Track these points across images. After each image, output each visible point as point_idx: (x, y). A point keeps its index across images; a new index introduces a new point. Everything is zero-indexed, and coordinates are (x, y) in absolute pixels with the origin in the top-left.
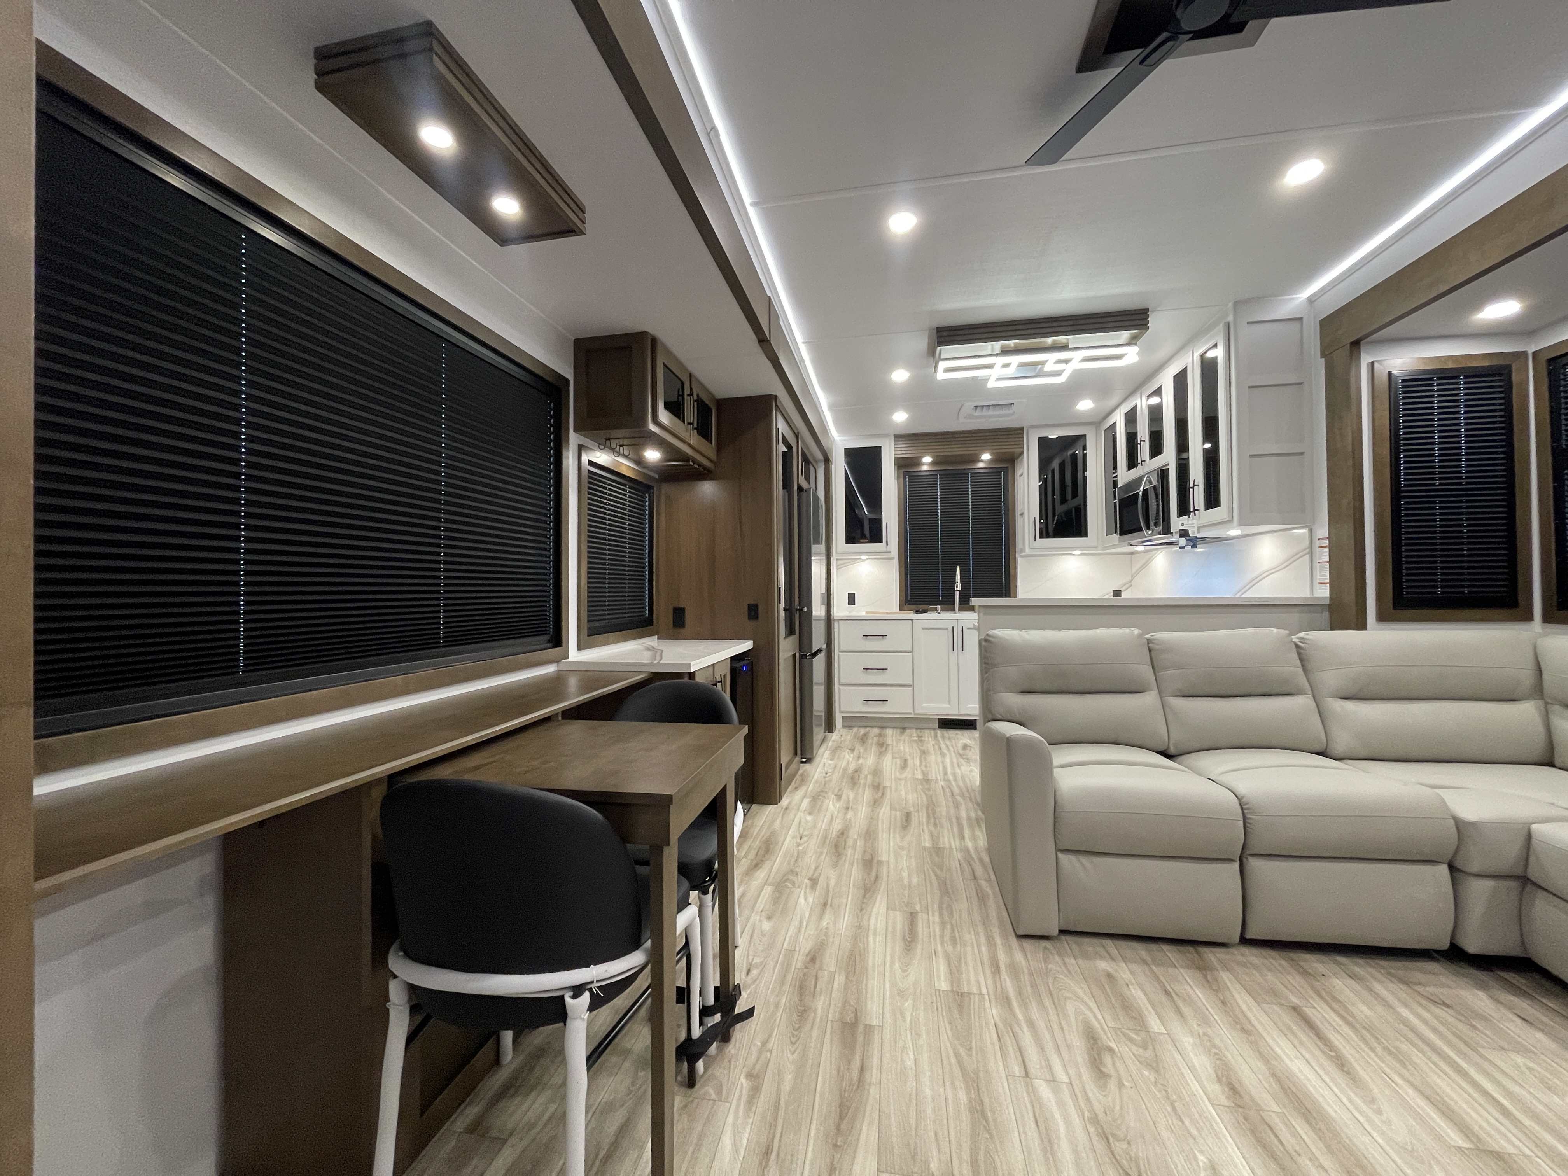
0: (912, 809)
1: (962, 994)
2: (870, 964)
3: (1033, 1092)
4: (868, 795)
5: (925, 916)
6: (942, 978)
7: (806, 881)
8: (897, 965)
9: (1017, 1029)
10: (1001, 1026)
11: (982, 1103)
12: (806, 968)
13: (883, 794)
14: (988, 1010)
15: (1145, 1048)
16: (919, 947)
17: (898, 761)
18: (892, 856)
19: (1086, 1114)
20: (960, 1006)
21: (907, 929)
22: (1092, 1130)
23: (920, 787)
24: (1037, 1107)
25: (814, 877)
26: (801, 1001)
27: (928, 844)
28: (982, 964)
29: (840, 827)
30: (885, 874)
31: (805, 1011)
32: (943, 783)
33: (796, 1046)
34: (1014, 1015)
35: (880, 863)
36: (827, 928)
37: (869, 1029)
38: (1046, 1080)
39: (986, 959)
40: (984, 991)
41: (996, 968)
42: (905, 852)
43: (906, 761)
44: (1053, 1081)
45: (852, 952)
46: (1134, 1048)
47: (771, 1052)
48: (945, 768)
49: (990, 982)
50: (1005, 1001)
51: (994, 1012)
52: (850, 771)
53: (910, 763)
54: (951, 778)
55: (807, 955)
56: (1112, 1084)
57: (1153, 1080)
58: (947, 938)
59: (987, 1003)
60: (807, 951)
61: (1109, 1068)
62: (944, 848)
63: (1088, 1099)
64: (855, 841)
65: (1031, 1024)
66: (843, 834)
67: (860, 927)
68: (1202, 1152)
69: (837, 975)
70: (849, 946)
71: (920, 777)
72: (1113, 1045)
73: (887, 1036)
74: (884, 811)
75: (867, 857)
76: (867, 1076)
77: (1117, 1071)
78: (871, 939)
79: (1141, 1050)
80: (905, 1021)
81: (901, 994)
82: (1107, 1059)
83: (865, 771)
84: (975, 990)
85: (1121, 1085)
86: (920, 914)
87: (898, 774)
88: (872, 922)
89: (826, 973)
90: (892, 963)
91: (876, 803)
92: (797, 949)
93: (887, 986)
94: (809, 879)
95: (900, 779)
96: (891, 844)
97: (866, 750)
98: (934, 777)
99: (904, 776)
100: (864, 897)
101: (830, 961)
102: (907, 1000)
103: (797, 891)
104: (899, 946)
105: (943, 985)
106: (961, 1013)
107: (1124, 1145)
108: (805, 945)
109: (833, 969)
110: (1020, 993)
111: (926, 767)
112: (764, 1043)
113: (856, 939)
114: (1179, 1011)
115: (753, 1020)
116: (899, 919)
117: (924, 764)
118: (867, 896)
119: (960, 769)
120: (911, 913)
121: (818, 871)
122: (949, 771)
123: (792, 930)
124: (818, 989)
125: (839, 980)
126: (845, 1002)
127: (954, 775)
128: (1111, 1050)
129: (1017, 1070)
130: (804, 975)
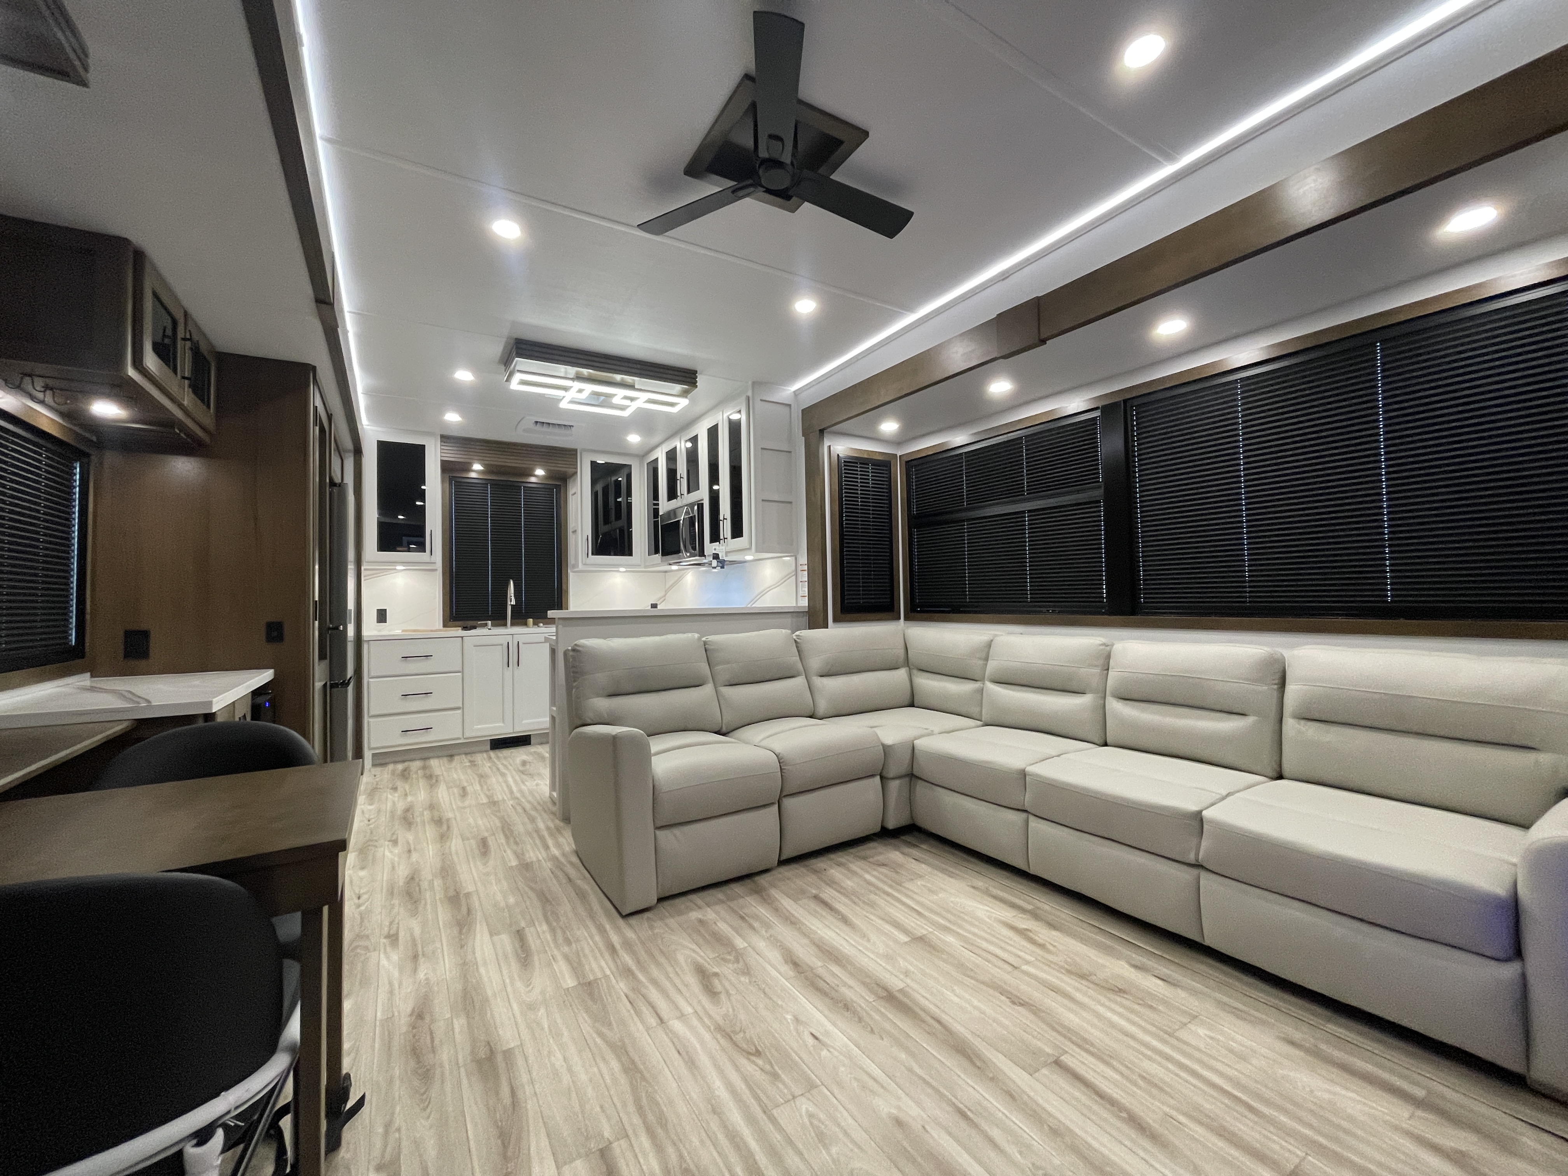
0: (486, 834)
1: (589, 983)
2: (489, 993)
3: (669, 1031)
4: (430, 832)
5: (532, 929)
6: (567, 976)
7: (383, 940)
8: (519, 984)
9: (644, 991)
10: (631, 994)
11: (633, 1062)
12: (414, 1028)
13: (448, 827)
14: (617, 987)
15: (737, 961)
16: (536, 958)
17: (456, 790)
18: (479, 884)
19: (712, 1028)
20: (591, 995)
21: (517, 946)
22: (719, 1036)
23: (488, 811)
24: (675, 1040)
25: (392, 932)
26: (419, 1062)
27: (514, 863)
28: (600, 951)
29: (406, 873)
30: (477, 904)
31: (428, 1070)
32: (511, 802)
33: (428, 1110)
34: (639, 981)
35: (468, 895)
36: (427, 979)
37: (508, 1054)
38: (677, 1018)
39: (601, 944)
40: (608, 972)
41: (612, 950)
42: (492, 877)
43: (464, 789)
44: (682, 1016)
45: (465, 992)
46: (731, 965)
47: (399, 1130)
48: (509, 786)
49: (610, 962)
50: (627, 973)
51: (621, 986)
52: (399, 812)
53: (469, 789)
54: (518, 795)
55: (411, 1015)
56: (723, 996)
57: (747, 981)
58: (560, 940)
59: (614, 981)
60: (409, 1010)
61: (719, 988)
62: (532, 862)
63: (710, 1017)
64: (431, 882)
65: (655, 982)
66: (412, 878)
67: (464, 964)
68: (787, 1012)
69: (455, 1020)
70: (459, 987)
71: (485, 800)
72: (716, 970)
73: (530, 1050)
74: (455, 844)
75: (451, 893)
76: (520, 1095)
77: (724, 986)
78: (482, 970)
79: (736, 965)
80: (543, 1029)
81: (531, 1007)
82: (716, 982)
83: (418, 810)
84: (599, 975)
85: (728, 995)
86: (527, 930)
87: (459, 803)
88: (478, 954)
89: (442, 1022)
90: (512, 984)
91: (443, 837)
92: (396, 1014)
93: (515, 1006)
94: (385, 937)
95: (464, 808)
96: (475, 874)
97: (411, 786)
98: (500, 798)
99: (467, 803)
100: (460, 933)
101: (442, 1009)
102: (539, 1010)
103: (374, 955)
104: (515, 966)
105: (570, 982)
106: (593, 1000)
107: (741, 1035)
108: (405, 1006)
109: (448, 1016)
110: (638, 962)
111: (489, 790)
112: (387, 1126)
113: (464, 977)
114: (752, 927)
115: (365, 1110)
116: (506, 941)
117: (485, 787)
118: (464, 931)
119: (525, 785)
120: (518, 931)
121: (395, 926)
122: (515, 789)
123: (382, 997)
124: (437, 1042)
125: (459, 1024)
126: (474, 1041)
127: (521, 791)
128: (716, 974)
129: (653, 1021)
130: (414, 1036)
